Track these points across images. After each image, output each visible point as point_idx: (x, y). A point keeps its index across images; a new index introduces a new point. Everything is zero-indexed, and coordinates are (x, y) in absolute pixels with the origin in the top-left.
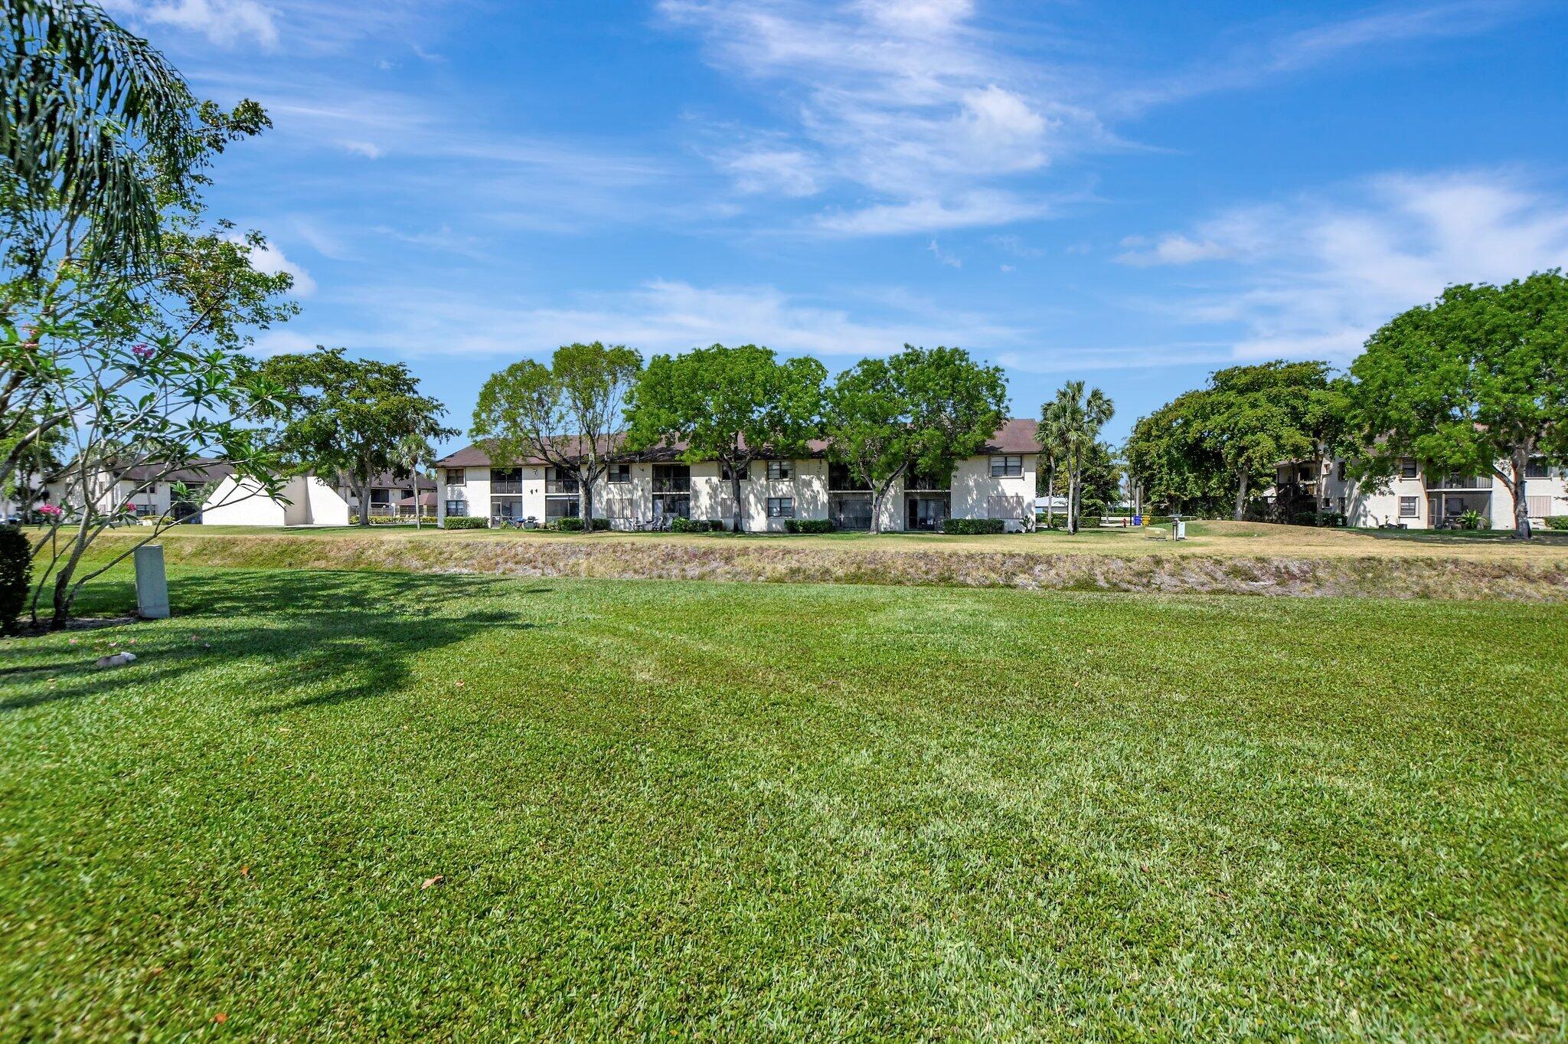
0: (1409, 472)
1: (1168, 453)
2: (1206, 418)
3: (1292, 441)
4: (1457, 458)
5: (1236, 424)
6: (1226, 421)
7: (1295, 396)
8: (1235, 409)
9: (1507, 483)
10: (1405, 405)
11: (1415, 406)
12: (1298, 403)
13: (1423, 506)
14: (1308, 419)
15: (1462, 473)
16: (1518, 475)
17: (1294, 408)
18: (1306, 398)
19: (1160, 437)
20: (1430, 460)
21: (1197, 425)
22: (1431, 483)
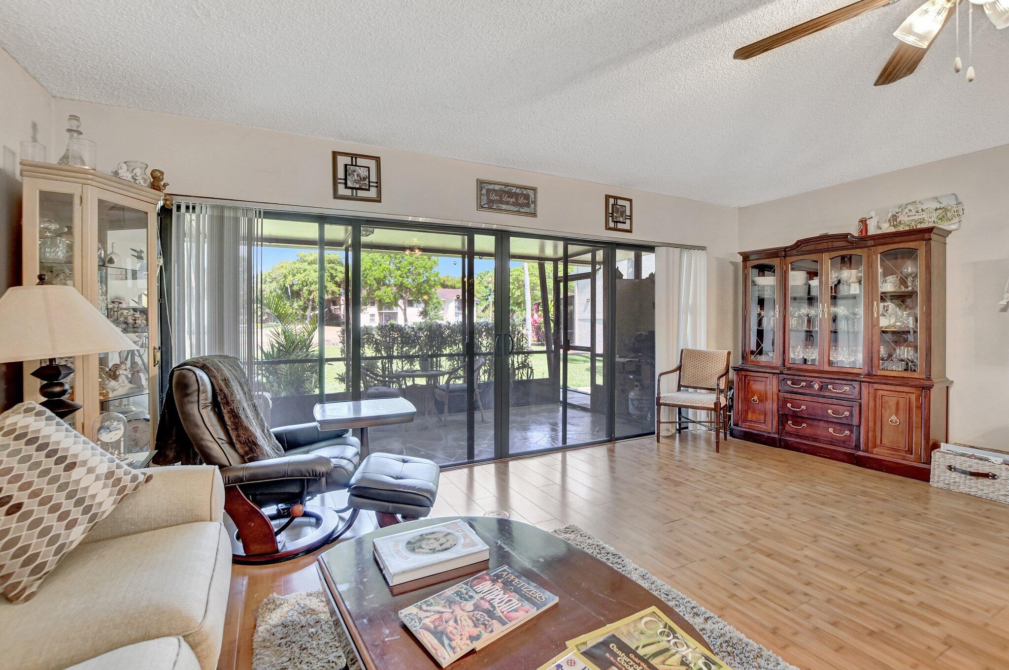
0: (373, 304)
1: (275, 291)
2: (294, 275)
3: (332, 289)
4: (388, 300)
5: (308, 279)
6: (304, 277)
7: (332, 268)
8: (307, 272)
9: (402, 309)
10: (372, 278)
11: (375, 279)
12: (333, 272)
13: (377, 318)
14: (337, 279)
15: (389, 305)
16: (405, 307)
17: (331, 274)
18: (336, 270)
19: (270, 282)
20: (380, 301)
21: (290, 278)
22: (380, 309)
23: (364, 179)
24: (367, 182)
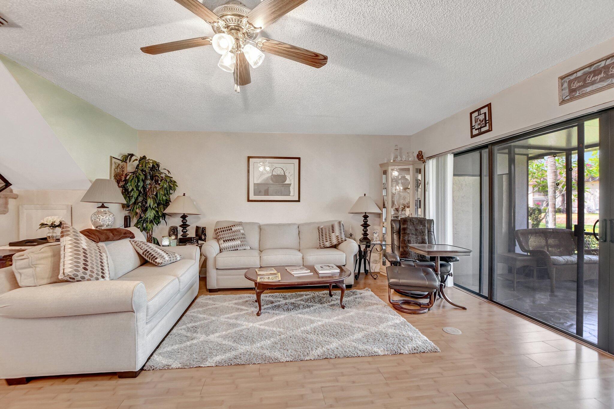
23: (483, 121)
24: (484, 122)
